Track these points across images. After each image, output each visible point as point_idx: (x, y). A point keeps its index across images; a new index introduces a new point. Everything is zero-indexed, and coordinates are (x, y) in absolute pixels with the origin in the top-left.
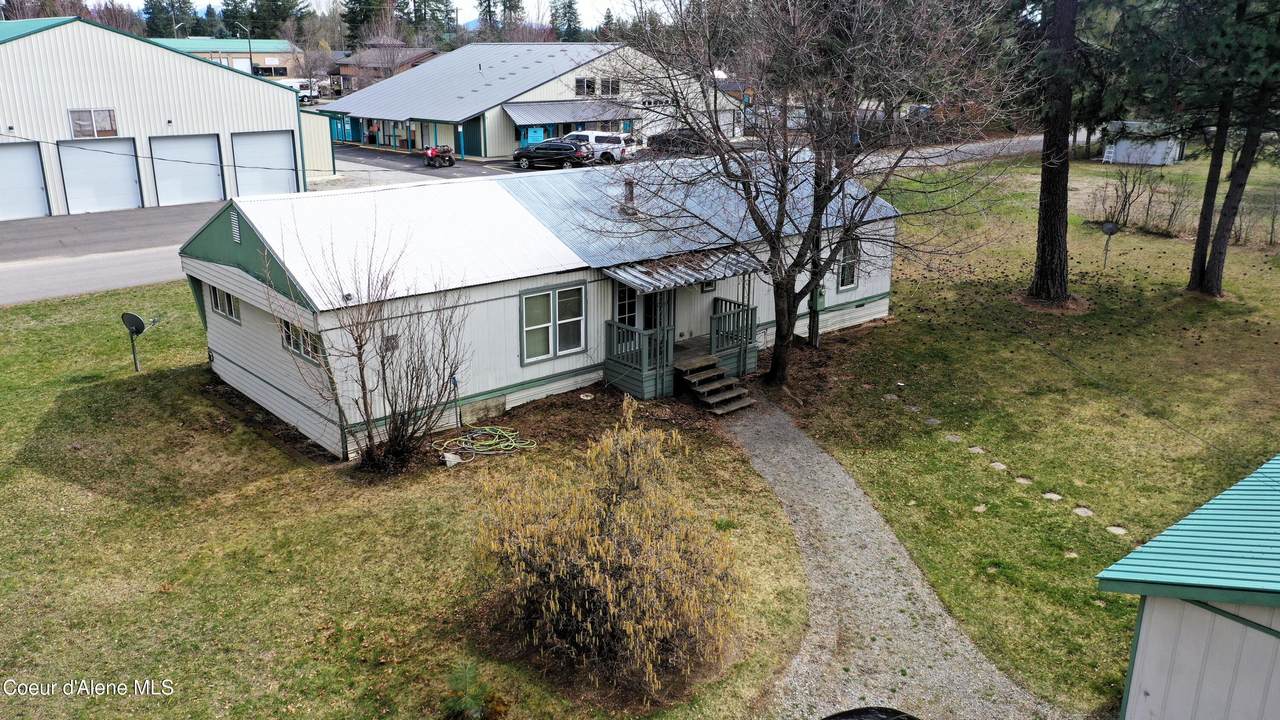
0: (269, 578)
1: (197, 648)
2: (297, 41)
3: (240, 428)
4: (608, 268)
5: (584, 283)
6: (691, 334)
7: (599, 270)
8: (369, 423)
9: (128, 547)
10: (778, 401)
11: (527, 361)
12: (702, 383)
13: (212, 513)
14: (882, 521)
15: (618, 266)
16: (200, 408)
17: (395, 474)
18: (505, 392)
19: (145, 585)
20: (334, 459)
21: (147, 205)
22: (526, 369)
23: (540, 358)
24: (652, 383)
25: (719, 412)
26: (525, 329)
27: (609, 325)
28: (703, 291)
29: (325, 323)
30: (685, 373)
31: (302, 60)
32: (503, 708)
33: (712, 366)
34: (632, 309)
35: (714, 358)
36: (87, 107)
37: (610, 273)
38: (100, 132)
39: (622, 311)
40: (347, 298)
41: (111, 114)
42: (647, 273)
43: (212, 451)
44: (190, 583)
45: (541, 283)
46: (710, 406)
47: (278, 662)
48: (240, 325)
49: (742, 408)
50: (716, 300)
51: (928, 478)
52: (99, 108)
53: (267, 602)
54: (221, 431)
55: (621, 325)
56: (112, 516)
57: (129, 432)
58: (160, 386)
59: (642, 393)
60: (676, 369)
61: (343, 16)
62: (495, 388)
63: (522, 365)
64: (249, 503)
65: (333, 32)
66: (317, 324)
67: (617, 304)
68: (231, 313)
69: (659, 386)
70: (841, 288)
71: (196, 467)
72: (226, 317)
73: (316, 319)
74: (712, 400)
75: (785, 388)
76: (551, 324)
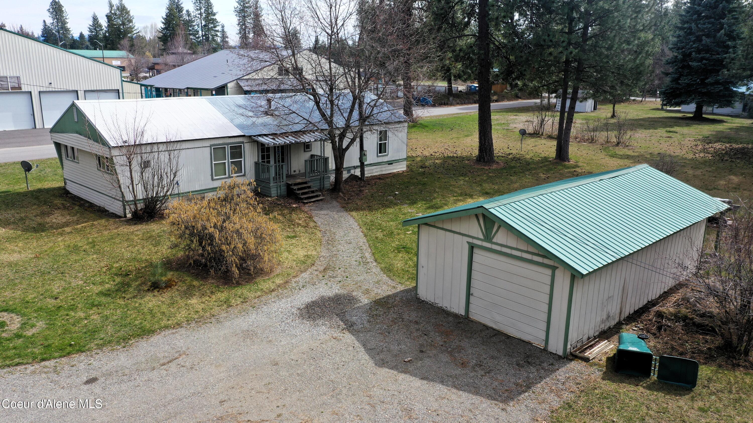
0: (84, 253)
1: (49, 273)
2: (130, 51)
3: (77, 208)
4: (254, 136)
5: (243, 143)
6: (300, 171)
7: (250, 137)
8: (135, 201)
9: (20, 245)
10: (336, 198)
11: (215, 178)
12: (299, 189)
13: (61, 234)
14: (363, 236)
15: (260, 135)
16: (58, 202)
17: (147, 221)
18: (204, 192)
19: (28, 255)
20: (120, 217)
21: (37, 127)
22: (215, 182)
23: (221, 177)
24: (276, 189)
25: (305, 201)
26: (214, 162)
27: (256, 164)
28: (305, 151)
29: (115, 152)
30: (291, 185)
31: (133, 61)
32: (174, 283)
33: (306, 183)
34: (268, 157)
35: (307, 179)
36: (5, 75)
37: (255, 138)
38: (12, 88)
39: (263, 158)
40: (125, 142)
41: (18, 78)
42: (274, 139)
43: (62, 215)
44: (48, 255)
45: (220, 141)
46: (302, 199)
47: (84, 276)
48: (78, 163)
49: (317, 201)
50: (312, 156)
51: (392, 223)
52: (12, 75)
53: (82, 260)
54: (68, 209)
55: (263, 163)
56: (14, 236)
57: (22, 210)
58: (39, 194)
59: (271, 194)
60: (287, 183)
61: (159, 38)
62: (199, 189)
63: (213, 179)
64: (78, 231)
65: (154, 47)
66: (111, 153)
67: (260, 154)
68: (74, 159)
69: (279, 191)
70: (379, 155)
71: (54, 221)
72: (72, 161)
73: (110, 151)
74: (302, 197)
75: (341, 194)
76: (227, 161)
